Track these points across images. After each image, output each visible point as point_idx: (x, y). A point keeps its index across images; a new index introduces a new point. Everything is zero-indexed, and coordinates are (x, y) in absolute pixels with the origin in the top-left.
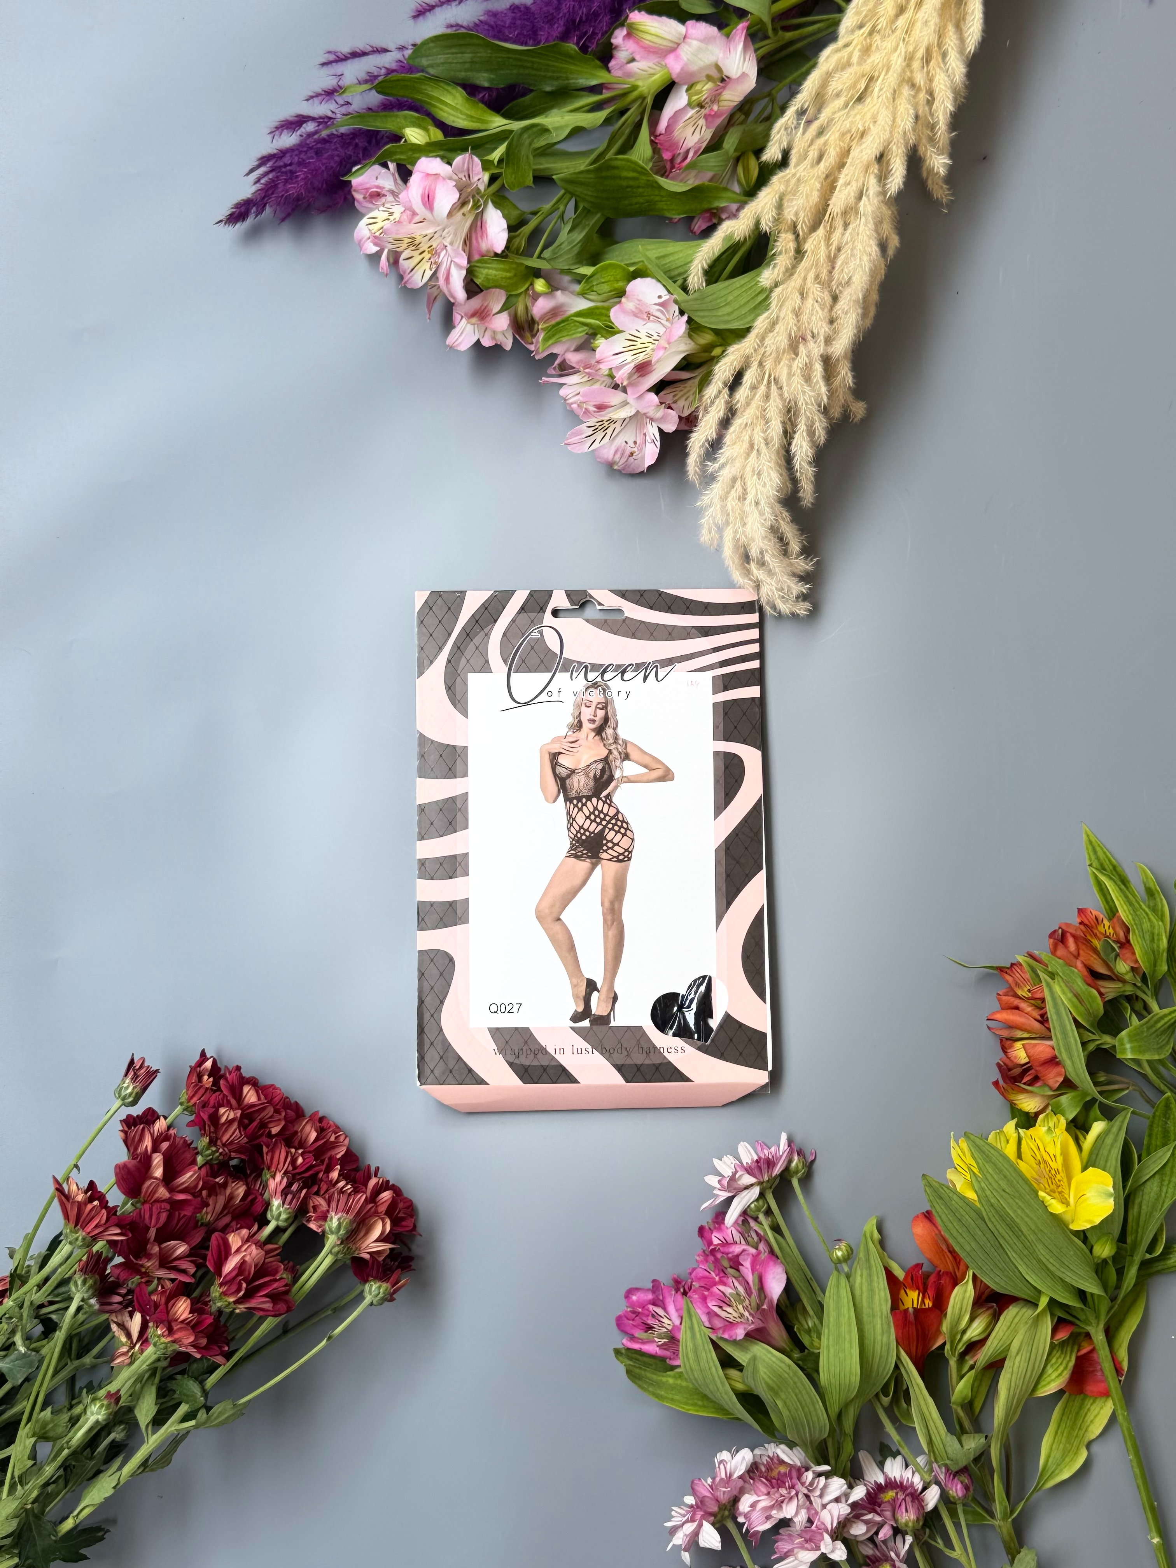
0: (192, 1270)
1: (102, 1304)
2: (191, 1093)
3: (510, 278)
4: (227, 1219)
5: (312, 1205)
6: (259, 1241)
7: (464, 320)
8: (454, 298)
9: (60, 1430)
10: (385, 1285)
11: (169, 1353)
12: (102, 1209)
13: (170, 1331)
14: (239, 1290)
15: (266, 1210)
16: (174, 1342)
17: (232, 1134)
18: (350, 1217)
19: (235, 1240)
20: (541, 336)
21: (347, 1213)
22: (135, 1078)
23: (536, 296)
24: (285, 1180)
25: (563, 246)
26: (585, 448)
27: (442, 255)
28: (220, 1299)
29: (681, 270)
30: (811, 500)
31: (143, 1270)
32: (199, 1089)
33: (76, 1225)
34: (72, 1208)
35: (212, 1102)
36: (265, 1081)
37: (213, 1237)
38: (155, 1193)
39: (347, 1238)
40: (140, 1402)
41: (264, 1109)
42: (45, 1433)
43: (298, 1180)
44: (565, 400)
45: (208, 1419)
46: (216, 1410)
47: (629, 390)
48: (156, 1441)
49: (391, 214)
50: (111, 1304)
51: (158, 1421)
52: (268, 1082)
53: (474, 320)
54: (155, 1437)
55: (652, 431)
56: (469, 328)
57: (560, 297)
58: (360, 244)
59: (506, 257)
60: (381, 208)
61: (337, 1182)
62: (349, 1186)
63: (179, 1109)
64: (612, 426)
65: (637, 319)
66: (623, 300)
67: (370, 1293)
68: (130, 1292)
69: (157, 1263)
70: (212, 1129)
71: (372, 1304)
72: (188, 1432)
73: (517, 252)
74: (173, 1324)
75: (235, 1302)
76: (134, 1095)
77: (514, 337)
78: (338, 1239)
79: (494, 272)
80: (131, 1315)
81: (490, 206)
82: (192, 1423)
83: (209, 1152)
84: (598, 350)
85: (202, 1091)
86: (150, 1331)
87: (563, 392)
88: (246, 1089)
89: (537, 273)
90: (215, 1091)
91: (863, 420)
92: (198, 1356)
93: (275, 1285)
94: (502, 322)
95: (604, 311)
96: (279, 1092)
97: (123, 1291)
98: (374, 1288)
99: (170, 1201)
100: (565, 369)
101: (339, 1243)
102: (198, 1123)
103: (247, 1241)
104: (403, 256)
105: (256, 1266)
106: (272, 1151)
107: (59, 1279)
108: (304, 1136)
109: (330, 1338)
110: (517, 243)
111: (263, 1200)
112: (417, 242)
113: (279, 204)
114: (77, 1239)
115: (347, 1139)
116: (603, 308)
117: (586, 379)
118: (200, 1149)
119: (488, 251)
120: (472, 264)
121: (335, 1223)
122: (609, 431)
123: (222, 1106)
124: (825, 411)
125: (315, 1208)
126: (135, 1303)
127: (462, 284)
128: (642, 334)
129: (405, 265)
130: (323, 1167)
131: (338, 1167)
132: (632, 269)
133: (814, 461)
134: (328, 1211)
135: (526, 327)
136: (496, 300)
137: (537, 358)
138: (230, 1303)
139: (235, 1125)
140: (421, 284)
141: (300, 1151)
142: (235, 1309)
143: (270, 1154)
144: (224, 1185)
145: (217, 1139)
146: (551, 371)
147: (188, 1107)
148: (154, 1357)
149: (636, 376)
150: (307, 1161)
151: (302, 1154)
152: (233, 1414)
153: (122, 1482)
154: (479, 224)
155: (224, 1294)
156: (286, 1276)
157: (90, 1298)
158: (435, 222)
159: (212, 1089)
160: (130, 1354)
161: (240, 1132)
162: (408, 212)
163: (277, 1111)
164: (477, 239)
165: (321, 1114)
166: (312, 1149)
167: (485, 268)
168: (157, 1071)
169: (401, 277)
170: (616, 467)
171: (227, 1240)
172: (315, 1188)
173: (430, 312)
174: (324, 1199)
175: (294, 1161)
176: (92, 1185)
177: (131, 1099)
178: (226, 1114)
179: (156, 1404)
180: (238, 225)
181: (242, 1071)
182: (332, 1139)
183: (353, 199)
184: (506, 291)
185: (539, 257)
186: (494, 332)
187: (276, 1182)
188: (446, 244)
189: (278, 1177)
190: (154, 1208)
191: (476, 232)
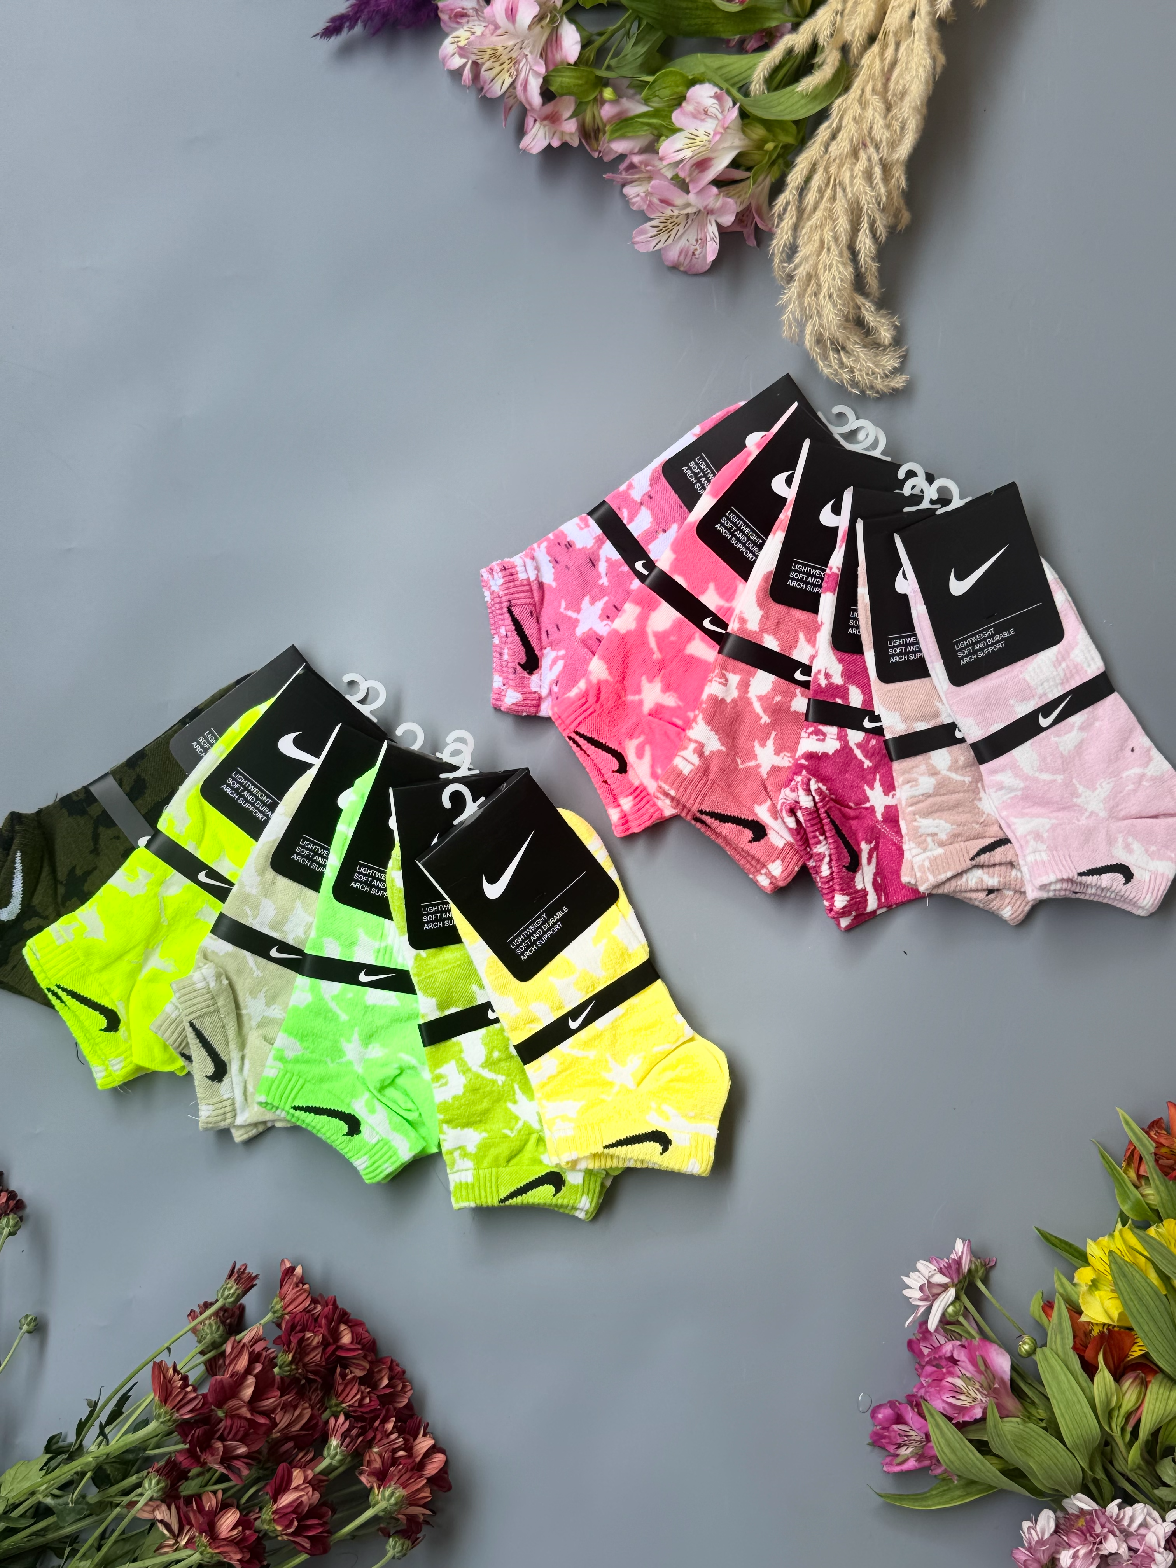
3: (581, 85)
7: (536, 126)
8: (530, 105)
20: (605, 140)
23: (603, 103)
25: (628, 56)
26: (651, 248)
27: (521, 64)
29: (742, 78)
44: (629, 199)
47: (691, 187)
53: (545, 124)
55: (712, 230)
56: (541, 131)
57: (625, 103)
58: (444, 62)
59: (581, 67)
60: (465, 28)
64: (676, 228)
65: (695, 120)
66: (684, 104)
73: (588, 64)
77: (581, 138)
79: (567, 81)
81: (565, 20)
84: (661, 150)
87: (626, 190)
89: (605, 82)
94: (570, 127)
95: (667, 115)
104: (485, 67)
112: (498, 54)
113: (369, 19)
116: (666, 112)
119: (562, 62)
120: (548, 73)
127: (539, 91)
128: (700, 132)
129: (485, 75)
132: (692, 78)
135: (592, 132)
136: (567, 107)
140: (499, 93)
146: (619, 172)
149: (697, 171)
154: (555, 39)
158: (517, 35)
162: (492, 27)
167: (560, 76)
169: (482, 89)
170: (680, 268)
173: (505, 120)
180: (332, 39)
183: (440, 20)
184: (576, 99)
185: (609, 68)
186: (564, 135)
188: (525, 52)
191: (551, 45)
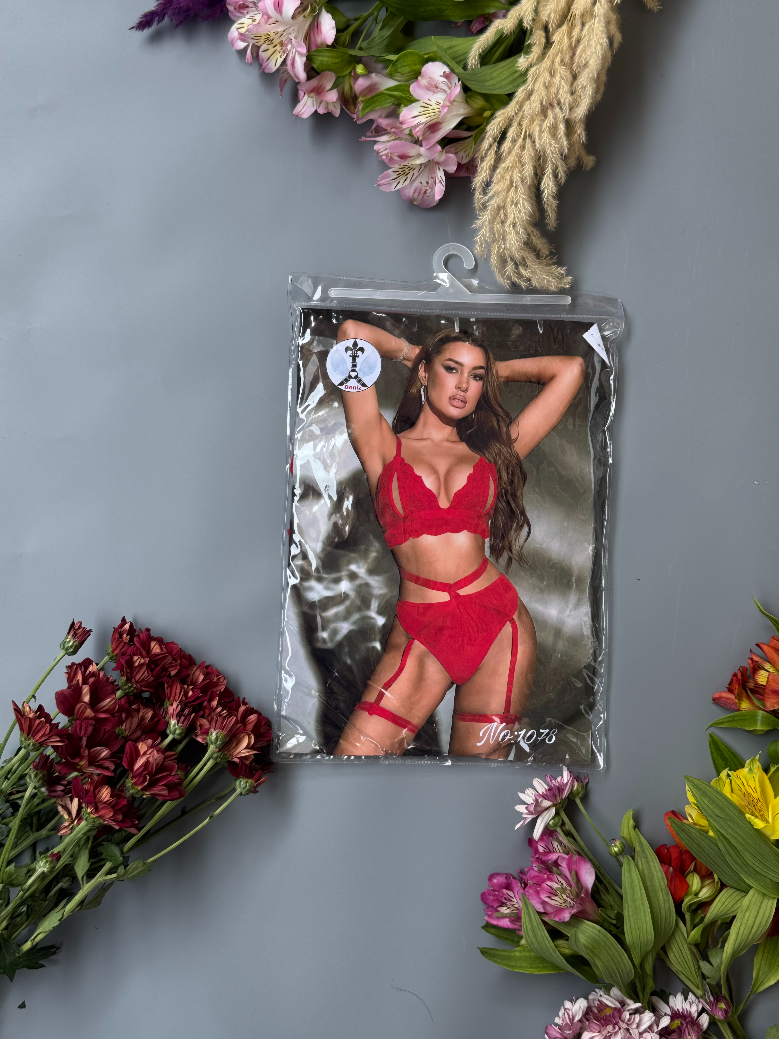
0: (112, 767)
1: (50, 791)
2: (114, 646)
3: (338, 63)
4: (139, 733)
5: (199, 724)
6: (161, 748)
7: (306, 96)
8: (298, 78)
9: (21, 879)
10: (250, 781)
11: (96, 825)
12: (46, 723)
13: (97, 810)
14: (144, 781)
15: (167, 727)
16: (100, 817)
17: (142, 674)
18: (224, 732)
19: (142, 747)
20: (360, 106)
21: (223, 730)
22: (74, 636)
23: (357, 77)
24: (179, 707)
25: (376, 40)
26: (393, 188)
27: (289, 47)
28: (132, 788)
29: (462, 58)
30: (554, 225)
31: (78, 767)
32: (120, 643)
33: (28, 735)
34: (25, 722)
35: (128, 653)
36: (167, 640)
37: (127, 746)
38: (85, 712)
39: (223, 747)
40: (78, 860)
41: (166, 657)
42: (11, 881)
43: (189, 707)
44: (378, 153)
45: (125, 873)
46: (132, 866)
47: (423, 145)
48: (89, 888)
49: (254, 20)
50: (56, 791)
51: (90, 875)
52: (170, 641)
53: (312, 94)
54: (88, 885)
55: (440, 175)
56: (310, 101)
57: (374, 77)
58: (232, 43)
59: (336, 48)
60: (248, 16)
61: (217, 708)
62: (225, 711)
63: (107, 658)
64: (412, 172)
65: (428, 92)
66: (419, 78)
67: (240, 786)
68: (69, 783)
69: (87, 763)
70: (128, 671)
71: (241, 794)
72: (113, 883)
73: (343, 45)
74: (99, 805)
75: (142, 790)
76: (74, 647)
77: (341, 107)
78: (216, 747)
79: (326, 59)
80: (72, 801)
81: (324, 11)
82: (114, 875)
83: (127, 687)
84: (401, 115)
85: (122, 644)
86: (83, 810)
87: (376, 147)
88: (153, 644)
89: (358, 60)
90: (132, 645)
91: (592, 170)
92: (117, 827)
93: (171, 778)
94: (332, 96)
95: (406, 88)
96: (176, 646)
97: (65, 783)
98: (242, 783)
99: (95, 718)
100: (380, 131)
101: (217, 750)
102: (119, 667)
103: (152, 747)
104: (262, 49)
105: (157, 765)
106: (171, 686)
107: (20, 773)
108: (195, 678)
109: (211, 817)
110: (343, 38)
111: (165, 721)
112: (271, 38)
113: (174, 14)
114: (29, 745)
115: (226, 680)
116: (405, 86)
117: (393, 138)
118: (120, 685)
119: (322, 44)
120: (311, 54)
121: (214, 737)
122: (410, 176)
123: (136, 655)
124: (565, 159)
125: (201, 726)
126: (73, 790)
127: (303, 68)
128: (433, 102)
129: (263, 55)
130: (207, 698)
131: (217, 698)
132: (426, 56)
133: (557, 196)
134: (210, 728)
135: (351, 102)
136: (328, 81)
137: (358, 122)
138: (139, 791)
139: (144, 668)
140: (274, 69)
141: (191, 687)
142: (142, 795)
143: (169, 689)
144: (138, 711)
145: (132, 677)
146: (369, 133)
147: (113, 656)
148: (87, 828)
149: (428, 133)
150: (195, 693)
151: (192, 689)
152: (144, 870)
153: (65, 916)
154: (316, 25)
155: (135, 784)
156: (180, 774)
157: (42, 787)
158: (284, 23)
159: (129, 644)
160: (71, 827)
161: (148, 673)
162: (265, 16)
163: (174, 659)
164: (314, 35)
165: (207, 664)
166: (200, 687)
167: (320, 56)
168: (90, 631)
169: (261, 65)
170: (415, 203)
171: (137, 747)
172: (202, 713)
173: (282, 91)
174: (208, 720)
175: (186, 694)
176: (41, 708)
177: (72, 650)
178: (138, 660)
179: (89, 862)
180: (145, 31)
181: (151, 632)
182: (215, 680)
183: (228, 10)
184: (335, 73)
185: (361, 49)
186: (327, 103)
187: (173, 708)
188: (291, 37)
189: (175, 705)
190: (83, 724)
191: (313, 30)
